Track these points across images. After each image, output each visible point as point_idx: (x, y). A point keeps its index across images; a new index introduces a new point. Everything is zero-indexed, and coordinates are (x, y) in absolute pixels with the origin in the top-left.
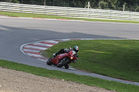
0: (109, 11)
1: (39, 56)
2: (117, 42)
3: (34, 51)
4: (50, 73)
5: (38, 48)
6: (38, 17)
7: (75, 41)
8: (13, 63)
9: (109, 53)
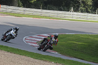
0: (86, 14)
1: (37, 45)
2: (91, 36)
3: (33, 41)
4: (44, 57)
5: (36, 39)
6: (37, 18)
7: (62, 35)
8: (18, 50)
9: (86, 44)
